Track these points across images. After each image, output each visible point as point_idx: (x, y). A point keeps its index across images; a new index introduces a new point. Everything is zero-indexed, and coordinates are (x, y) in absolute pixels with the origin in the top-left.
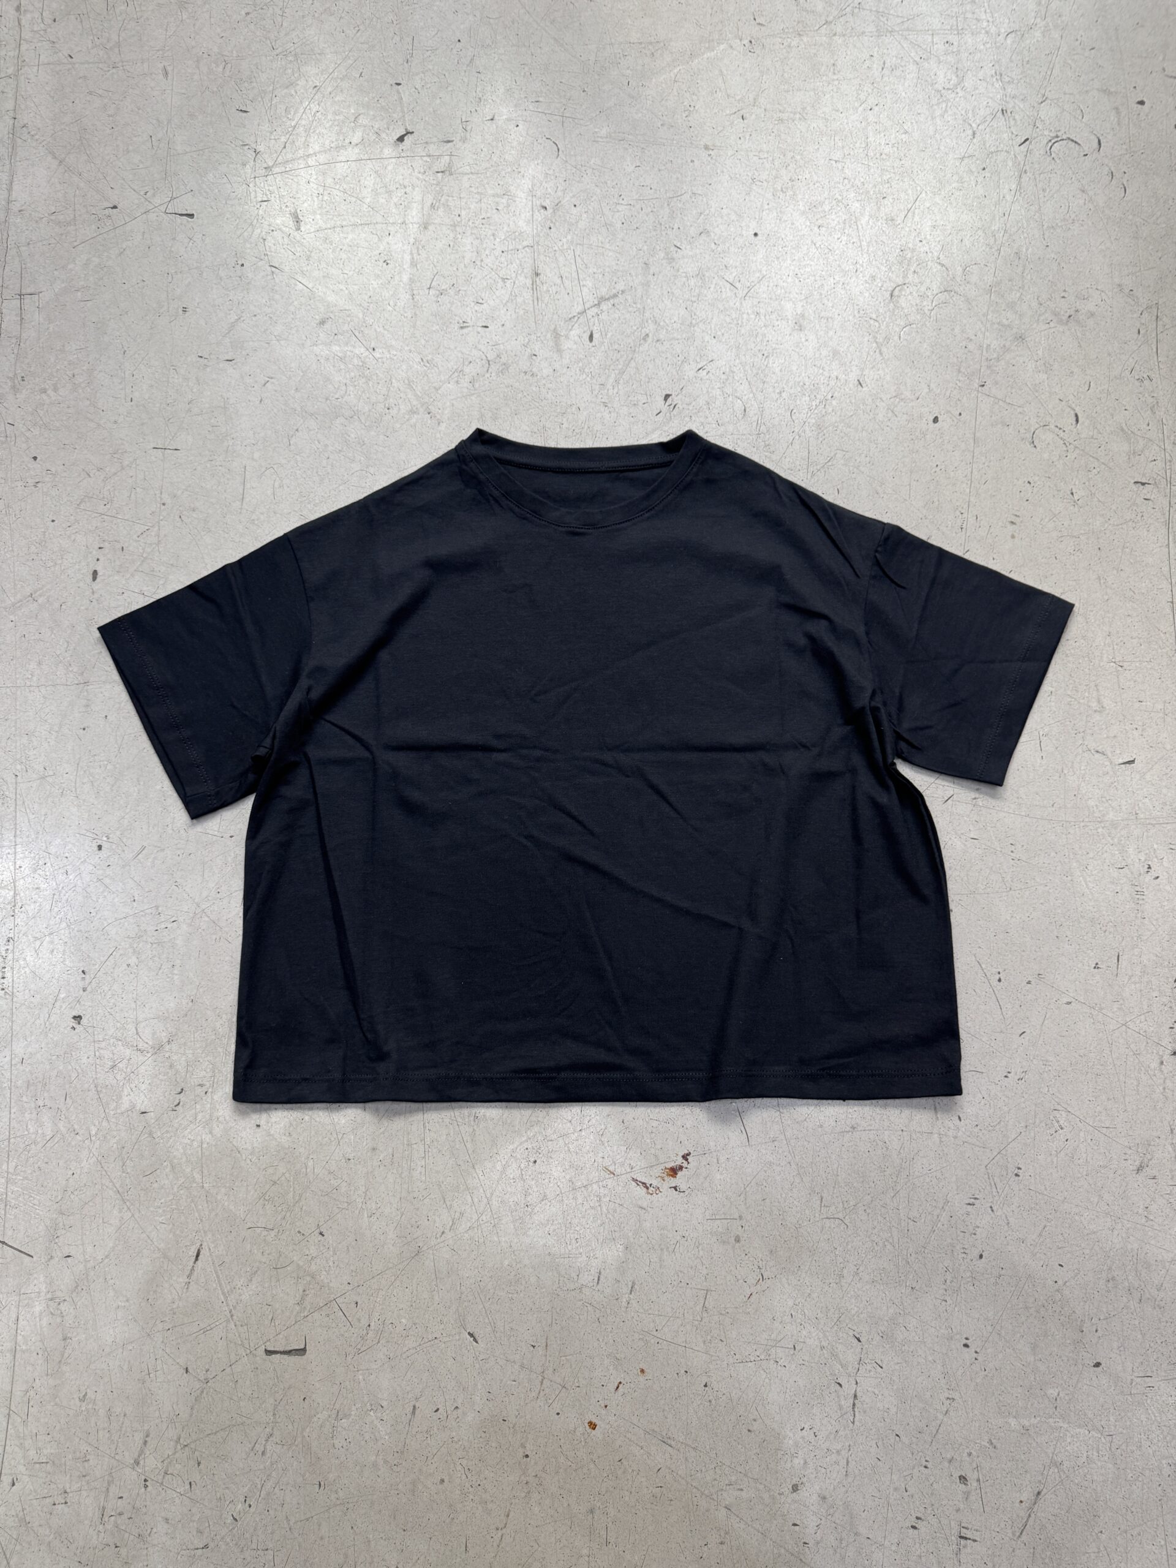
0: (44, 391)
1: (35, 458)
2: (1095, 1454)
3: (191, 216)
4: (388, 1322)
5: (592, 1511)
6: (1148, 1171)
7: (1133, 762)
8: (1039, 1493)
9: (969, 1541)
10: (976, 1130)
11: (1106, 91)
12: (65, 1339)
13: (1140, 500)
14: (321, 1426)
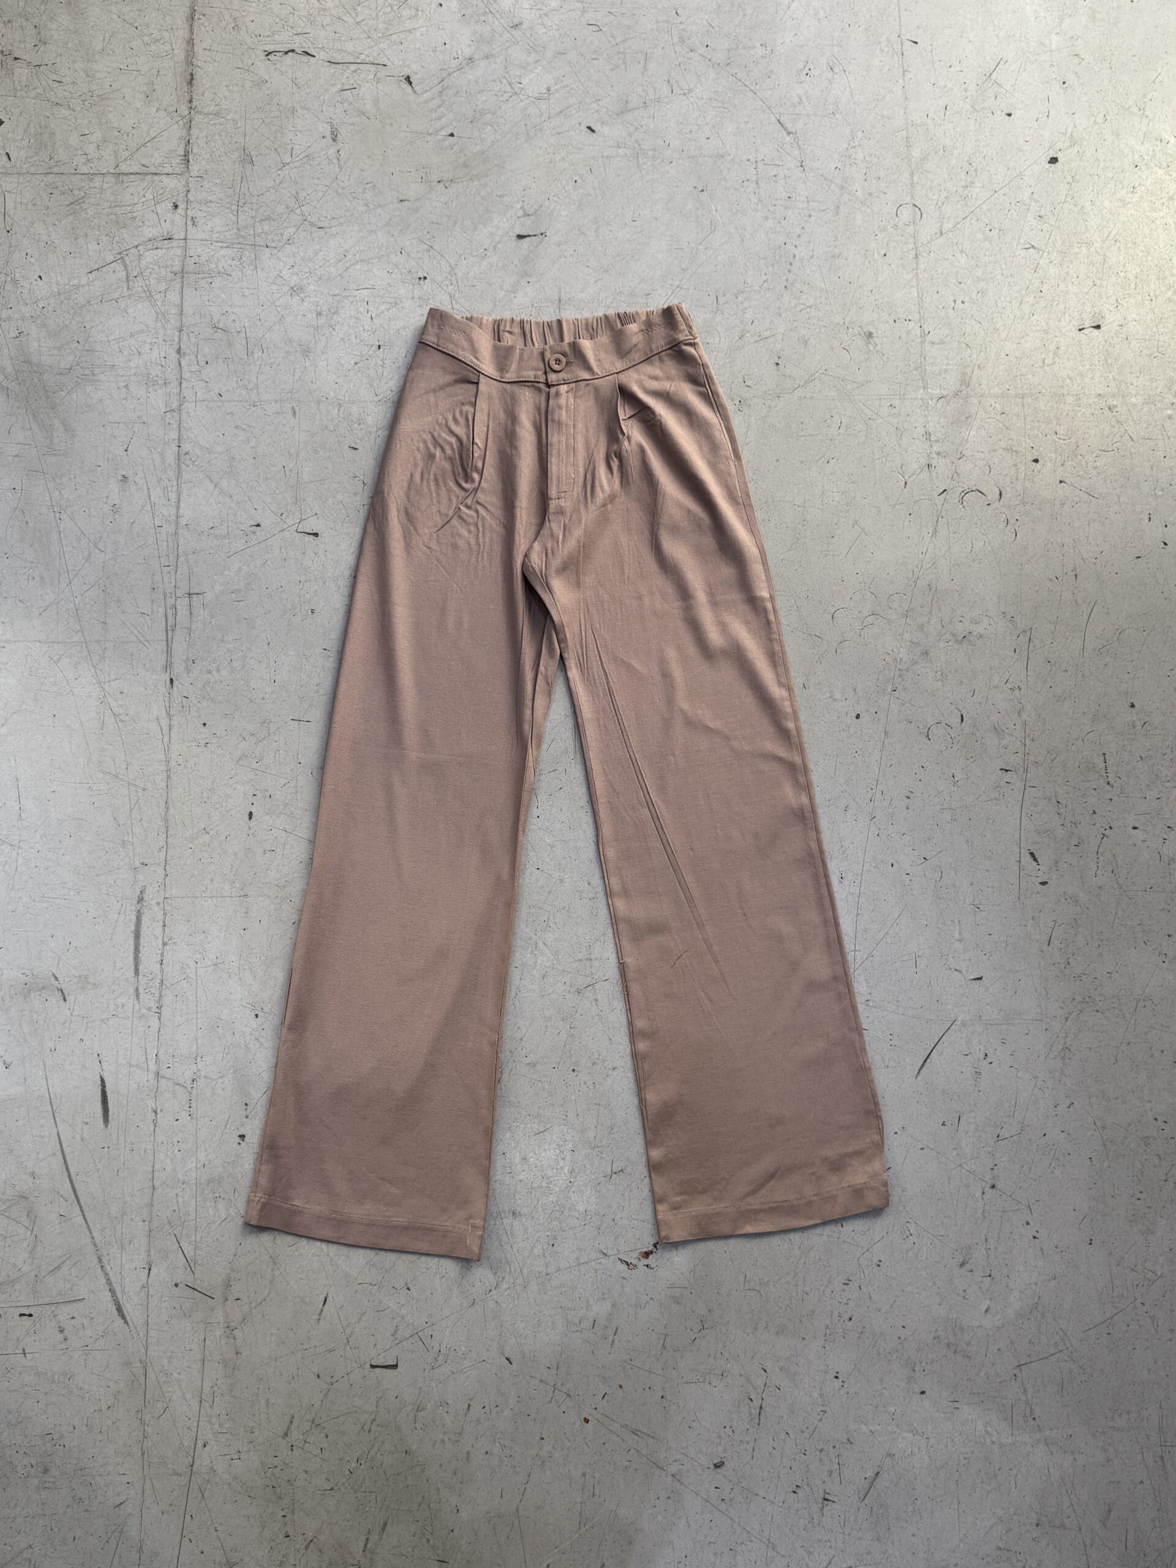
0: (210, 672)
1: (205, 724)
2: (917, 1450)
3: (316, 535)
4: (452, 1349)
5: (584, 1475)
6: (968, 1267)
7: (980, 979)
8: (878, 1473)
9: (830, 1503)
10: (853, 1234)
11: (1009, 449)
12: (237, 1353)
13: (1003, 784)
14: (408, 1415)
